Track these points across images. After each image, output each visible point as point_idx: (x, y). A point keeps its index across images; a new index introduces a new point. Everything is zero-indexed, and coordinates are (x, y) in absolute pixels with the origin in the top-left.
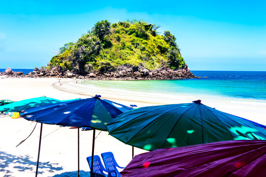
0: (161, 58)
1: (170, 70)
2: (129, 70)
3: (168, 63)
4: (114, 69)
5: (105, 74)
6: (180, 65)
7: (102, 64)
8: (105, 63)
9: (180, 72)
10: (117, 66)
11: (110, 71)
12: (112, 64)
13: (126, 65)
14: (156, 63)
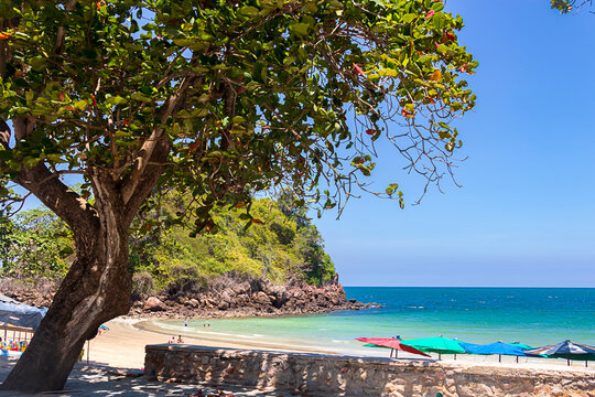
0: (285, 255)
1: (310, 288)
2: (240, 287)
3: (303, 268)
4: (206, 285)
5: (182, 299)
6: (325, 273)
7: (177, 271)
8: (186, 267)
9: (329, 290)
10: (213, 277)
11: (196, 292)
12: (202, 273)
13: (232, 275)
14: (276, 270)
